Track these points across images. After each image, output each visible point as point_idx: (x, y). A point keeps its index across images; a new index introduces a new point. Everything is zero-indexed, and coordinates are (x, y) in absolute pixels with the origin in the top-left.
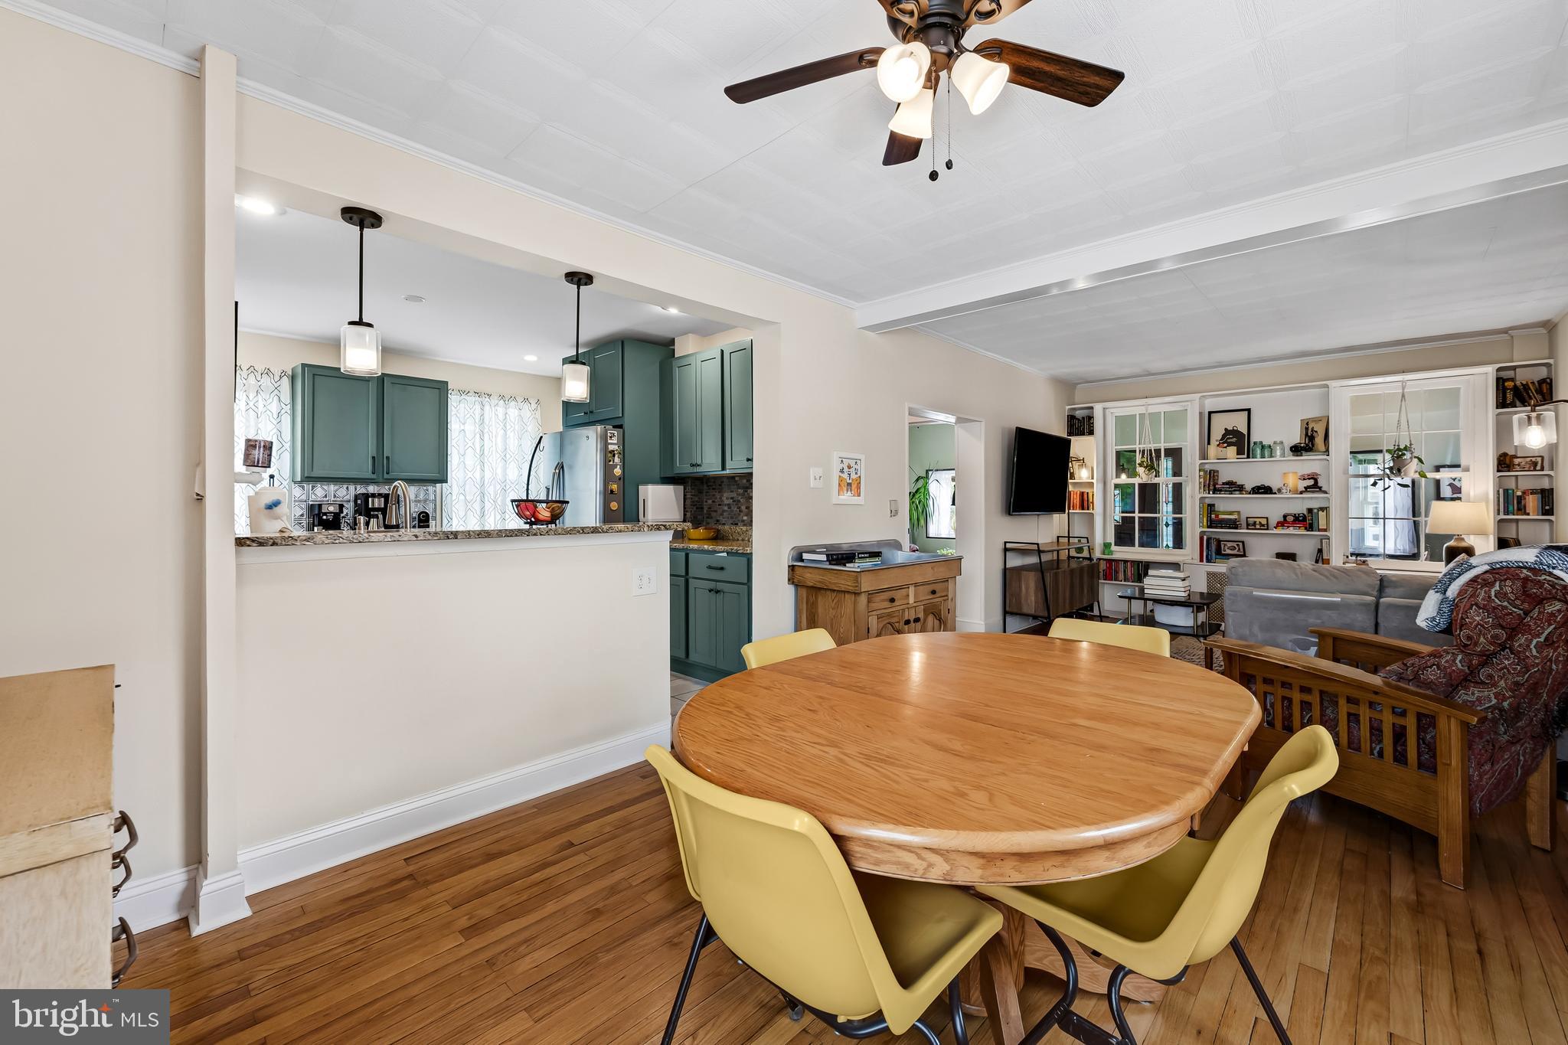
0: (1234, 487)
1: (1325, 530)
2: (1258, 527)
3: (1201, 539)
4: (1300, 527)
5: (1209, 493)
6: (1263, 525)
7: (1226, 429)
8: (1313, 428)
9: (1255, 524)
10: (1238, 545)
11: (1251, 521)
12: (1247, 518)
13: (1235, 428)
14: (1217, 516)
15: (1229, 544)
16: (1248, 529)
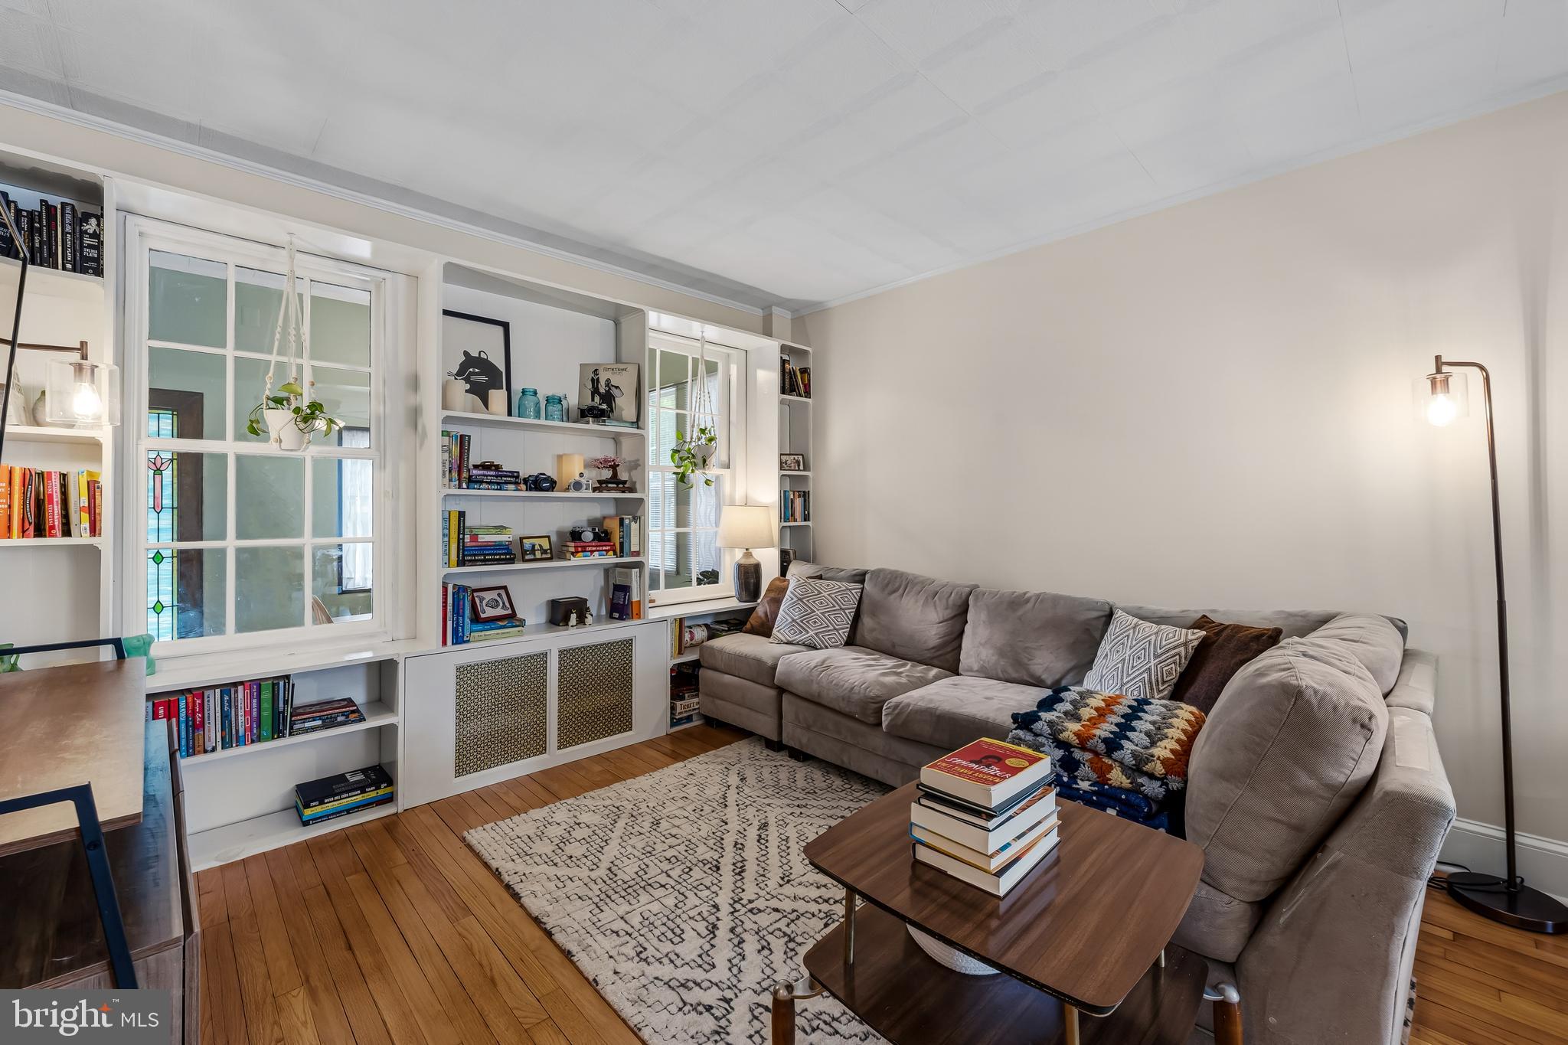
0: (494, 476)
1: (637, 554)
2: (538, 555)
3: (445, 589)
4: (607, 551)
5: (460, 487)
6: (544, 552)
7: (466, 353)
8: (608, 380)
9: (533, 550)
10: (499, 595)
11: (527, 543)
12: (521, 539)
13: (483, 356)
14: (474, 537)
15: (488, 596)
16: (525, 561)
